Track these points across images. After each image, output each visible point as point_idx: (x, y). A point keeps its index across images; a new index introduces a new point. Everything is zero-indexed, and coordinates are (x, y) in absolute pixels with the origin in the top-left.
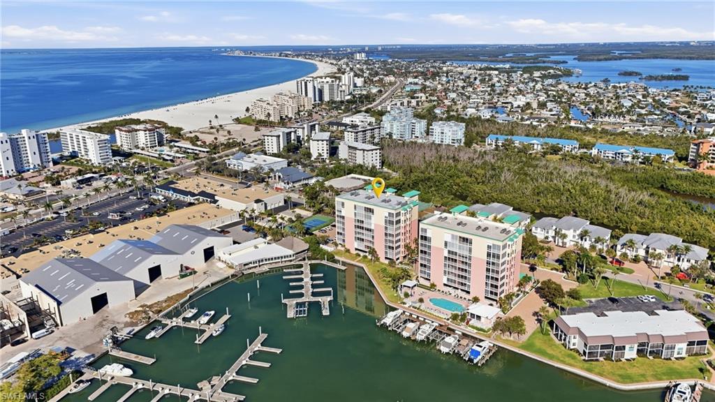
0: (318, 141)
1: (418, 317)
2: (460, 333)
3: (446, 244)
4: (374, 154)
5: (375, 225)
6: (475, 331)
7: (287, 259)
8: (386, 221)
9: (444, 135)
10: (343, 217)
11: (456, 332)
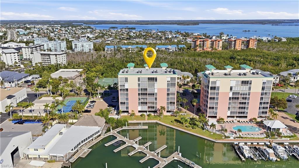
0: (10, 53)
1: (258, 143)
2: (288, 144)
3: (231, 88)
4: (63, 56)
5: (158, 89)
6: (289, 139)
7: (97, 135)
8: (168, 85)
9: (84, 47)
10: (127, 90)
11: (285, 144)
